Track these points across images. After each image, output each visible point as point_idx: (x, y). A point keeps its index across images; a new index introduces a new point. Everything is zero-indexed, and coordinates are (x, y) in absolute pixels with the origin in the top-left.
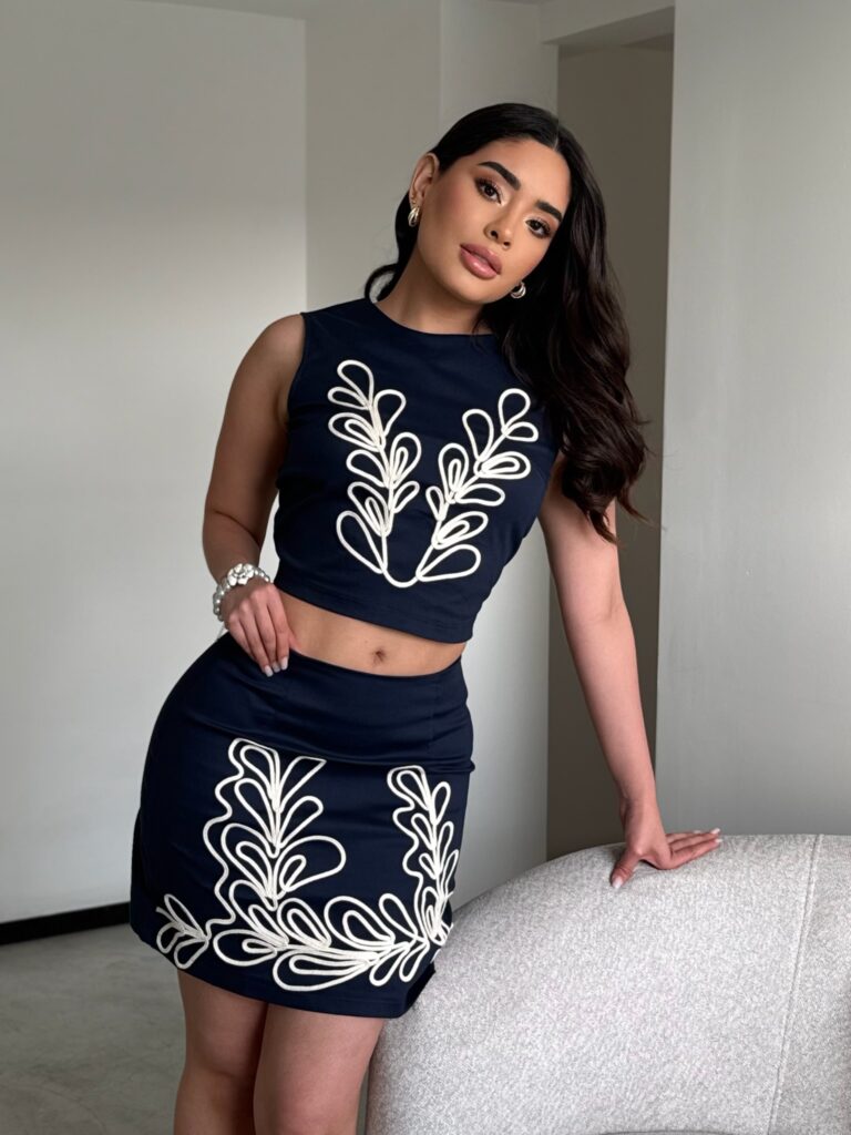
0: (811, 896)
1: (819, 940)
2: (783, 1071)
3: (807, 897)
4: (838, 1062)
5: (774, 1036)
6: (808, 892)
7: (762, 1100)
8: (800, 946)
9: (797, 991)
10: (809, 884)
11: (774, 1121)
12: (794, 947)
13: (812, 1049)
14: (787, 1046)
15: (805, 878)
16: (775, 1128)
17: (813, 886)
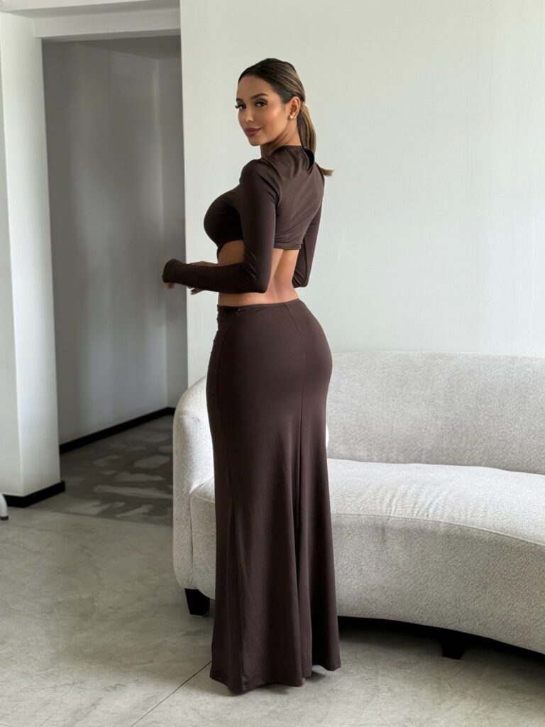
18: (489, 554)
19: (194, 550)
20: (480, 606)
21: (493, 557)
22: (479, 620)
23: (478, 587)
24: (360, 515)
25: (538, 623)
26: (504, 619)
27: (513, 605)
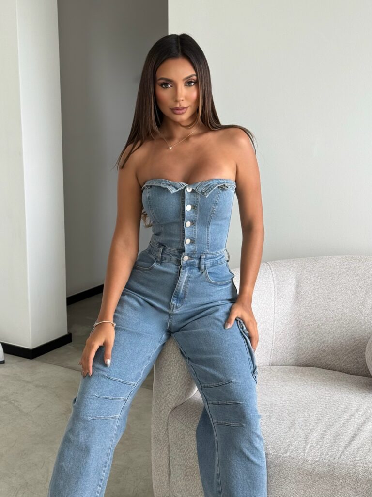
0: (275, 282)
1: (281, 296)
2: (273, 342)
3: (274, 282)
4: (292, 335)
5: (270, 331)
6: (274, 281)
7: (268, 352)
8: (275, 299)
9: (276, 314)
10: (273, 278)
11: (271, 360)
12: (273, 299)
13: (282, 333)
14: (274, 334)
15: (271, 276)
16: (271, 362)
17: (275, 279)
19: (172, 475)
24: (355, 466)
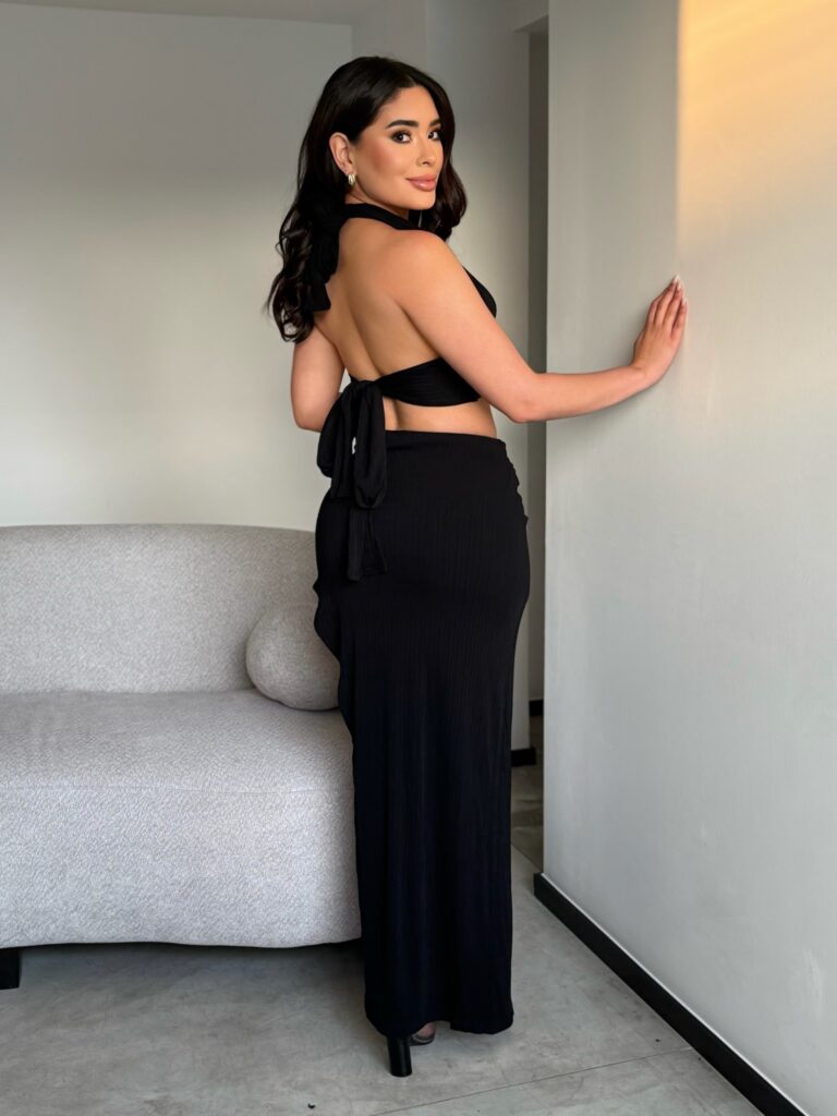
18: (65, 822)
20: (55, 901)
21: (71, 824)
22: (54, 922)
23: (50, 874)
25: (151, 901)
26: (95, 909)
27: (110, 885)
